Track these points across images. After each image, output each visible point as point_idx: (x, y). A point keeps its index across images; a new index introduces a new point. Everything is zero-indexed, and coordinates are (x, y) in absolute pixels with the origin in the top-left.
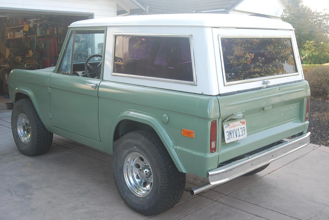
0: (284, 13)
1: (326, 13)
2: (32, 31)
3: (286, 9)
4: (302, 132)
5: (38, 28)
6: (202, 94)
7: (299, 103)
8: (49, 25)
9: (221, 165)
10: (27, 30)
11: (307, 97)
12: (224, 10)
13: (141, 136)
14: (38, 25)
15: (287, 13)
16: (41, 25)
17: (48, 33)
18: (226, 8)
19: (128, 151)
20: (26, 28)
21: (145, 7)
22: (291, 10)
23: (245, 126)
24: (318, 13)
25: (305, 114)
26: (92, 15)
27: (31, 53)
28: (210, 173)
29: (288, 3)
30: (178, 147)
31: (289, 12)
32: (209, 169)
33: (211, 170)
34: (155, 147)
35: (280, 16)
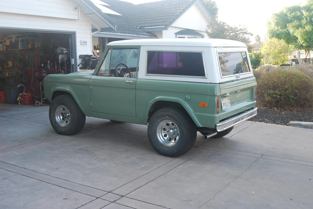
0: (208, 28)
1: (241, 28)
2: (14, 45)
3: (209, 25)
4: (253, 107)
5: (19, 42)
6: (211, 83)
7: (251, 90)
8: (29, 40)
9: (221, 121)
10: (9, 44)
11: (255, 86)
12: (164, 26)
13: (171, 110)
14: (19, 40)
15: (210, 28)
16: (22, 41)
17: (30, 47)
18: (166, 25)
19: (161, 120)
20: (8, 43)
21: (114, 27)
22: (213, 26)
23: (229, 101)
24: (235, 28)
25: (255, 97)
26: (75, 33)
27: (10, 64)
28: (217, 125)
29: (211, 20)
30: (196, 113)
31: (212, 27)
32: (216, 123)
33: (217, 124)
34: (181, 115)
35: (205, 31)
